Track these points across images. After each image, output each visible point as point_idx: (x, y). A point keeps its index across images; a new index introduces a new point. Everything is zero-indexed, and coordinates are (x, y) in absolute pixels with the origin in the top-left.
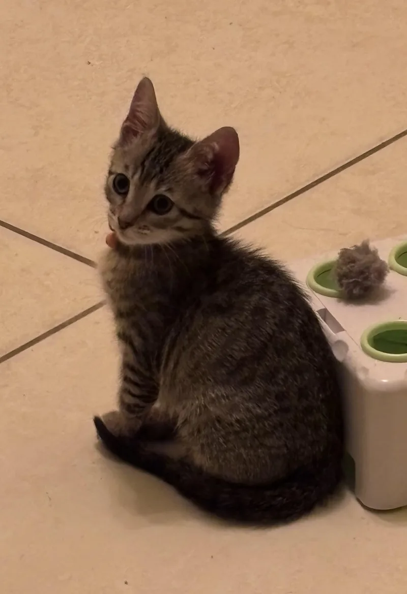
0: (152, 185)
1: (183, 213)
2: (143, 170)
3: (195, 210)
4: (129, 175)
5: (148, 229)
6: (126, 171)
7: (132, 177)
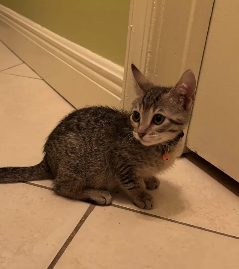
0: (151, 110)
1: (172, 121)
2: (144, 105)
3: (179, 120)
4: (138, 110)
5: (155, 134)
6: (136, 109)
7: (140, 110)
